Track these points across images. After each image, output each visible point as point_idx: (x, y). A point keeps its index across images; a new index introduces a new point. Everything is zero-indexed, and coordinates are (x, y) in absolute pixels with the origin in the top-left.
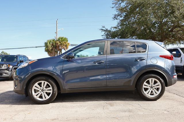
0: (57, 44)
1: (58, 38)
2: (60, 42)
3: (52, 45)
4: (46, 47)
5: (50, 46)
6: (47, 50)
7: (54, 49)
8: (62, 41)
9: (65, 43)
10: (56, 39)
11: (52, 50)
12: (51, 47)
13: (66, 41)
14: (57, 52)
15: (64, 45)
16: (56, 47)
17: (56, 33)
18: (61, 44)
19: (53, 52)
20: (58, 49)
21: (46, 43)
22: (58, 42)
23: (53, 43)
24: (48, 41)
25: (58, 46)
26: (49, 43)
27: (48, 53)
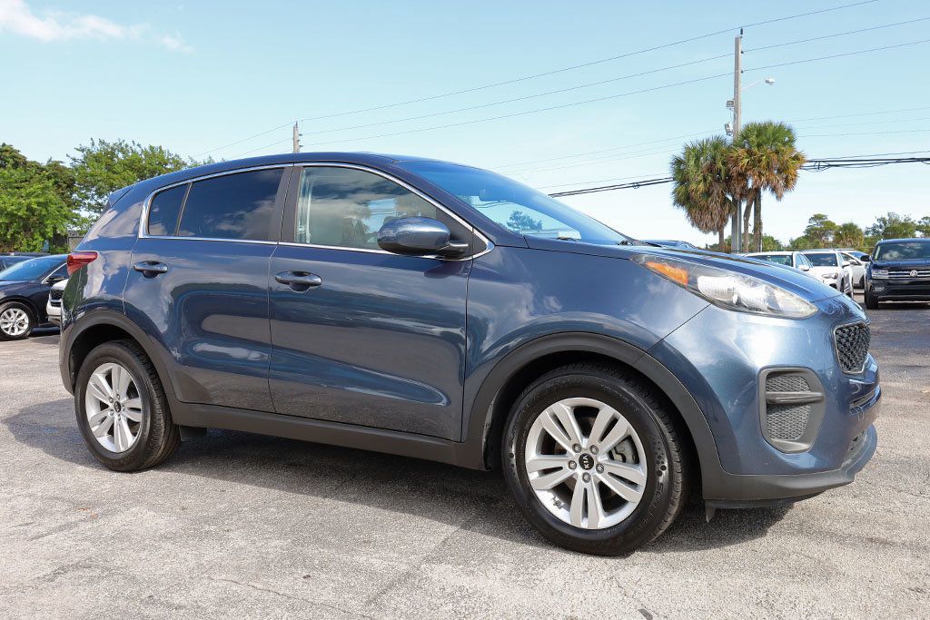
0: (736, 163)
1: (741, 127)
2: (750, 153)
3: (710, 169)
4: (682, 183)
5: (700, 178)
6: (684, 199)
7: (717, 189)
8: (759, 146)
9: (775, 157)
10: (730, 139)
11: (708, 193)
12: (705, 180)
13: (784, 144)
14: (736, 204)
15: (769, 167)
16: (730, 177)
17: (733, 105)
18: (755, 163)
19: (714, 205)
20: (738, 190)
21: (678, 162)
22: (741, 151)
23: (714, 158)
24: (689, 151)
25: (739, 174)
26: (692, 163)
27: (690, 213)
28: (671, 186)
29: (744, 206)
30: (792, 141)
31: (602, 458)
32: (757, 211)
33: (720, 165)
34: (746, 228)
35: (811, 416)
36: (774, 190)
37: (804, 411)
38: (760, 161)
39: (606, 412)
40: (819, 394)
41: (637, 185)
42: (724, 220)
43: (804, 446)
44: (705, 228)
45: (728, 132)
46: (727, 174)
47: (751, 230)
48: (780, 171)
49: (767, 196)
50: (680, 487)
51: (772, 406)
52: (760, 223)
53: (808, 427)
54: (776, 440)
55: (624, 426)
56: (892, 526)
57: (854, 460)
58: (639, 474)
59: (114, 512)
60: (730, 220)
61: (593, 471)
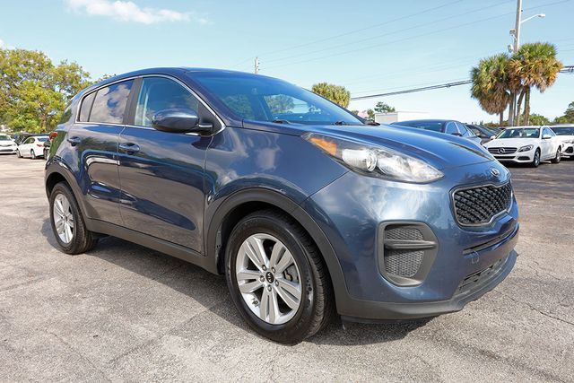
0: (513, 70)
1: (519, 47)
2: (523, 63)
3: (496, 75)
4: (477, 83)
5: (489, 80)
6: (478, 94)
7: (500, 86)
8: (530, 58)
9: (541, 65)
10: (510, 55)
11: (493, 90)
12: (492, 81)
13: (548, 57)
14: (513, 96)
15: (536, 71)
16: (510, 79)
17: (514, 32)
18: (527, 70)
19: (498, 97)
20: (514, 87)
21: (476, 71)
22: (517, 62)
23: (499, 67)
24: (482, 63)
25: (516, 77)
26: (484, 70)
27: (481, 103)
28: (470, 86)
29: (518, 97)
30: (553, 54)
31: (278, 277)
32: (527, 100)
33: (503, 71)
34: (518, 111)
35: (424, 259)
36: (539, 86)
37: (419, 256)
38: (530, 68)
39: (279, 246)
40: (432, 243)
41: (449, 86)
42: (505, 107)
43: (417, 282)
44: (491, 111)
45: (510, 51)
46: (507, 77)
47: (522, 112)
48: (543, 75)
49: (534, 90)
50: (322, 304)
51: (388, 251)
52: (529, 108)
53: (422, 267)
54: (394, 276)
55: (288, 257)
56: (507, 341)
57: (472, 291)
58: (297, 290)
59: (40, 280)
60: (508, 105)
61: (274, 285)
